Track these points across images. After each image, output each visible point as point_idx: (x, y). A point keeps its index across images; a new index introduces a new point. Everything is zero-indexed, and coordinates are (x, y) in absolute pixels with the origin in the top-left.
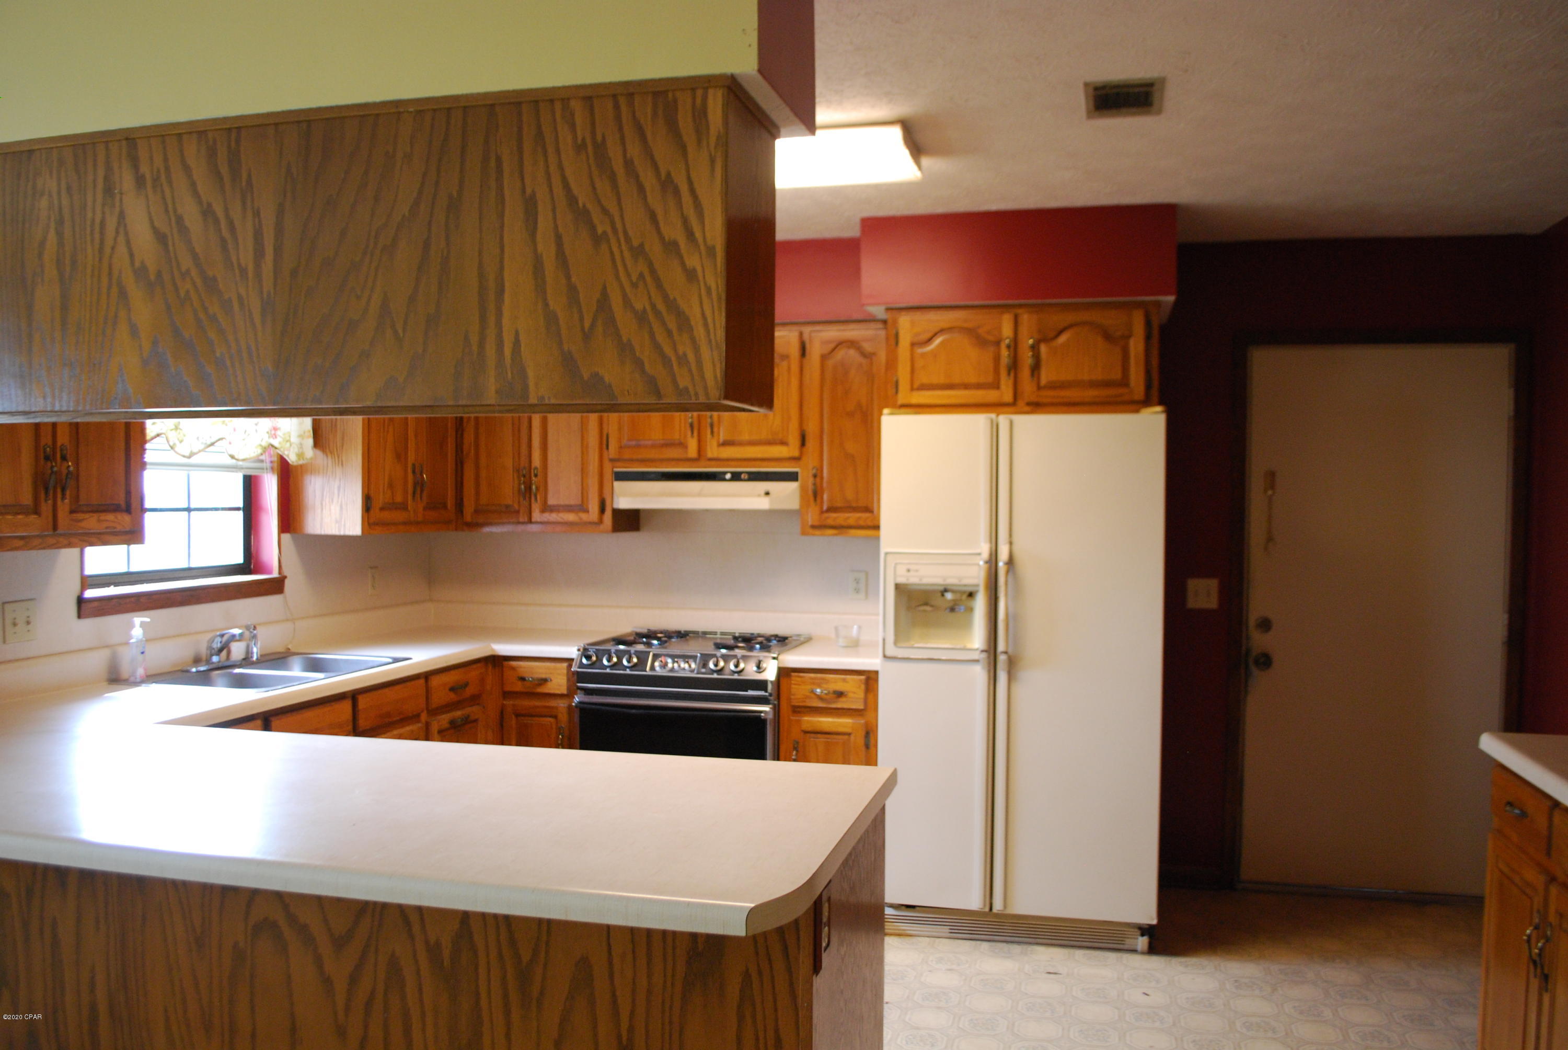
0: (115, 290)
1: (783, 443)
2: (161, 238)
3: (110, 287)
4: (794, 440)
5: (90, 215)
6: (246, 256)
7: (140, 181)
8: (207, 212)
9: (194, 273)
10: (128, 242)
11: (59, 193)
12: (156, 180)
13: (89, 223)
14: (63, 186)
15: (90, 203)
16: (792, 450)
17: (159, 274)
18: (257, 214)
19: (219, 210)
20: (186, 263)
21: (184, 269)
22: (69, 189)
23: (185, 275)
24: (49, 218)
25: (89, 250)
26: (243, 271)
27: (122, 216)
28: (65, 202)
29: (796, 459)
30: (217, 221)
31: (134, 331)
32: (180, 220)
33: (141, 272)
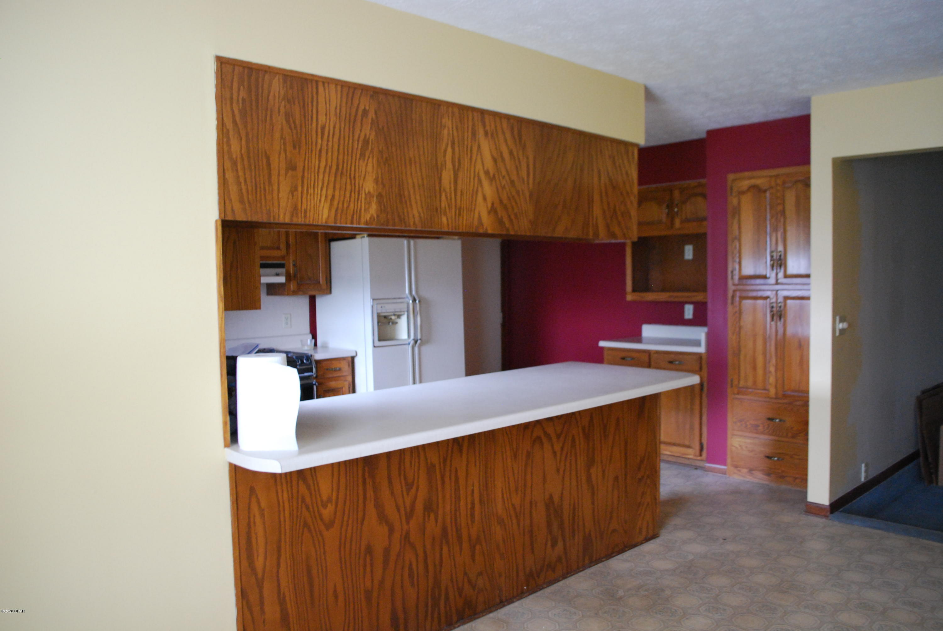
0: (476, 179)
1: (278, 248)
2: (495, 160)
3: (474, 177)
4: (283, 246)
5: (466, 143)
6: (524, 174)
7: (486, 133)
8: (511, 153)
9: (507, 178)
10: (482, 159)
11: (452, 128)
12: (492, 135)
13: (465, 146)
14: (454, 126)
15: (466, 137)
16: (283, 252)
17: (494, 176)
18: (527, 158)
19: (515, 153)
20: (504, 173)
21: (503, 175)
22: (457, 128)
23: (504, 177)
24: (448, 140)
25: (466, 159)
26: (523, 180)
27: (479, 147)
28: (455, 134)
29: (283, 258)
30: (514, 158)
31: (485, 199)
32: (501, 154)
33: (487, 173)
